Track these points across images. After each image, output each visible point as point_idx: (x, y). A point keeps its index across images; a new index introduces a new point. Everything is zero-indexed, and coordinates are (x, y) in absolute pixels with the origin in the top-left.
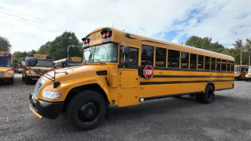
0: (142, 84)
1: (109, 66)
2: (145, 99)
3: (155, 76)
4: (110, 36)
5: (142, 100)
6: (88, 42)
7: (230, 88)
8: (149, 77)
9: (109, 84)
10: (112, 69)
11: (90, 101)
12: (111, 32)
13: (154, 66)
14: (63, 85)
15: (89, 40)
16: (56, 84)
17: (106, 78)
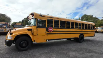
0: (47, 34)
1: (33, 27)
2: (49, 40)
3: (53, 31)
4: (34, 16)
5: (47, 40)
6: (29, 18)
7: (93, 36)
8: (51, 31)
9: (33, 34)
10: (34, 28)
11: (24, 40)
12: (34, 14)
13: (53, 27)
14: (14, 34)
15: (29, 17)
16: (11, 34)
17: (32, 32)
